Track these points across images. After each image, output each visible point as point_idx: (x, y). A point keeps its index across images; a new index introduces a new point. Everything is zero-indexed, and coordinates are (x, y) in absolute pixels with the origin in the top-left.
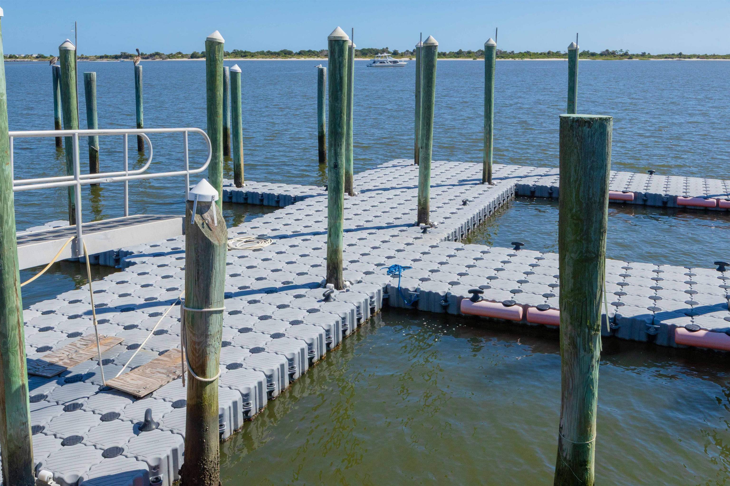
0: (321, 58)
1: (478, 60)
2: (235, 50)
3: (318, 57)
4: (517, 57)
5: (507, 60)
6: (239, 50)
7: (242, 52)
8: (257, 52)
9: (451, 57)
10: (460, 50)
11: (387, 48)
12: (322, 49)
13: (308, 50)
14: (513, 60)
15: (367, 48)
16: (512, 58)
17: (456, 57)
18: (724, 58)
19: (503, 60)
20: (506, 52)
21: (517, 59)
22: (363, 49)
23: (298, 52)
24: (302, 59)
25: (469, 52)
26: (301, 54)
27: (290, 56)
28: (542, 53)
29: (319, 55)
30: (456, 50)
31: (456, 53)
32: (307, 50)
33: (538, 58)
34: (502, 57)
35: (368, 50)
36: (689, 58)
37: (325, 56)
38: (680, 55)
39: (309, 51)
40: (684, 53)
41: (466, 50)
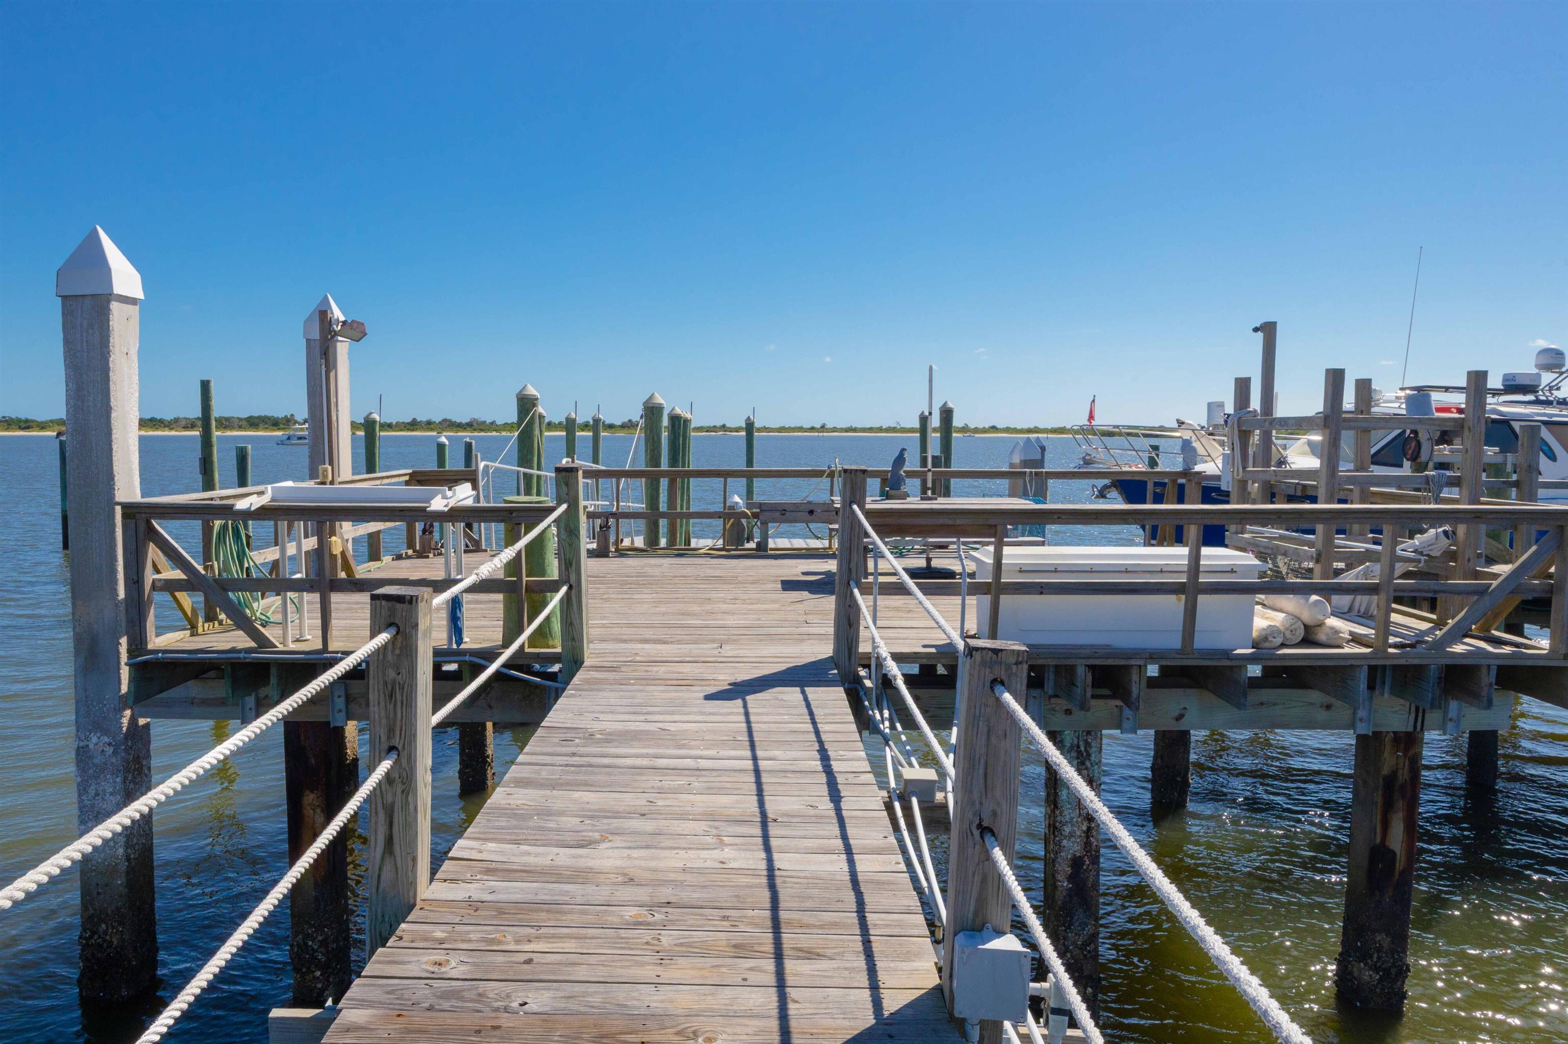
2: (4, 417)
3: (171, 429)
4: (504, 430)
5: (489, 434)
6: (14, 417)
7: (19, 420)
8: (52, 421)
9: (401, 430)
10: (414, 420)
11: (292, 415)
15: (256, 415)
16: (496, 431)
17: (409, 430)
19: (482, 434)
20: (485, 422)
21: (504, 433)
22: (250, 417)
25: (429, 423)
30: (408, 420)
31: (407, 423)
34: (482, 430)
35: (259, 417)
36: (737, 431)
38: (723, 428)
40: (728, 425)
41: (424, 419)
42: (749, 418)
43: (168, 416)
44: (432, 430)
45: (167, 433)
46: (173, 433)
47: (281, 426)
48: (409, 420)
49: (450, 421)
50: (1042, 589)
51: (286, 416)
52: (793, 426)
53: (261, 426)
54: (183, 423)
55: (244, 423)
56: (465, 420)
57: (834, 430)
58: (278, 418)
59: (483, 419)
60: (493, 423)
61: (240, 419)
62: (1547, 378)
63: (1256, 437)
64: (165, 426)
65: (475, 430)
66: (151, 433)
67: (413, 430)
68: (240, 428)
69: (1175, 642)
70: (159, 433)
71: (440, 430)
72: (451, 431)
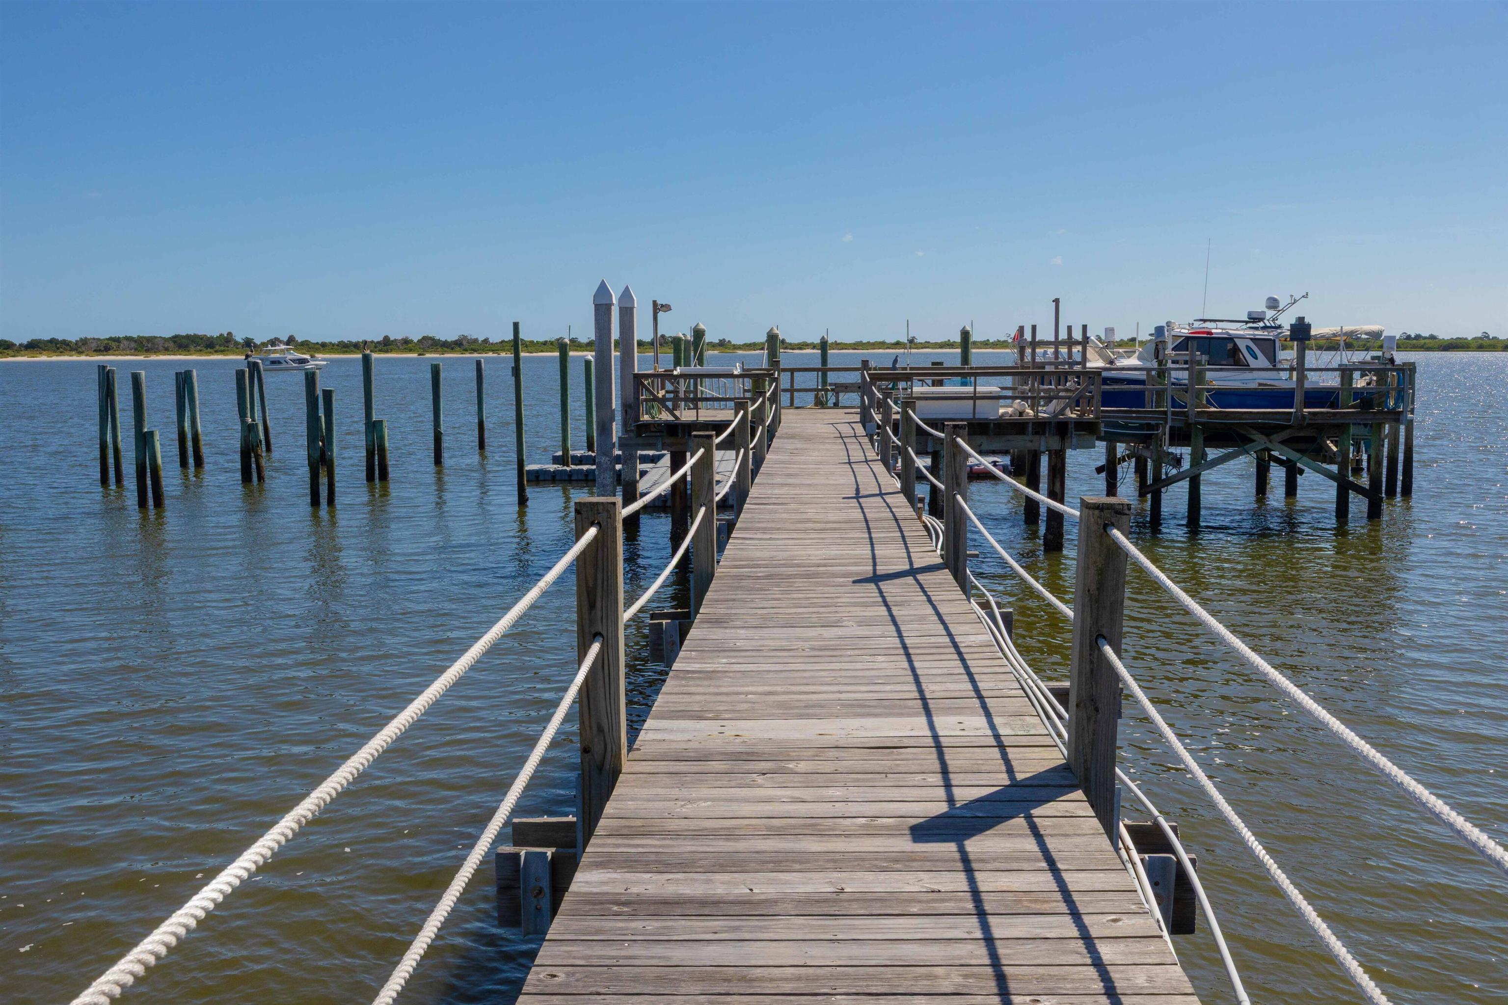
0: (87, 355)
1: (428, 355)
3: (80, 353)
4: (503, 350)
10: (386, 338)
11: (230, 334)
12: (83, 336)
13: (49, 338)
14: (495, 355)
16: (493, 351)
18: (855, 349)
20: (476, 340)
22: (176, 337)
23: (25, 343)
24: (43, 358)
25: (406, 342)
26: (33, 346)
27: (10, 352)
28: (546, 342)
29: (80, 350)
31: (378, 342)
32: (47, 337)
33: (542, 351)
35: (188, 337)
36: (800, 349)
37: (95, 351)
39: (53, 341)
40: (787, 341)
41: (399, 337)
42: (823, 337)
43: (73, 338)
44: (411, 351)
45: (75, 358)
46: (83, 358)
47: (217, 347)
48: (380, 338)
49: (432, 339)
50: (927, 399)
51: (221, 335)
52: (872, 341)
53: (192, 348)
54: (94, 345)
55: (171, 345)
56: (452, 337)
57: (927, 345)
58: (212, 337)
59: (474, 337)
60: (486, 341)
61: (166, 340)
62: (1270, 314)
63: (1028, 351)
64: (72, 350)
65: (466, 350)
66: (55, 358)
67: (387, 352)
68: (167, 350)
69: (971, 416)
70: (65, 358)
71: (421, 351)
72: (436, 352)
